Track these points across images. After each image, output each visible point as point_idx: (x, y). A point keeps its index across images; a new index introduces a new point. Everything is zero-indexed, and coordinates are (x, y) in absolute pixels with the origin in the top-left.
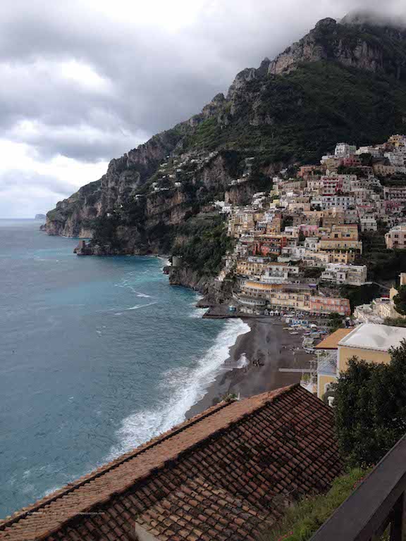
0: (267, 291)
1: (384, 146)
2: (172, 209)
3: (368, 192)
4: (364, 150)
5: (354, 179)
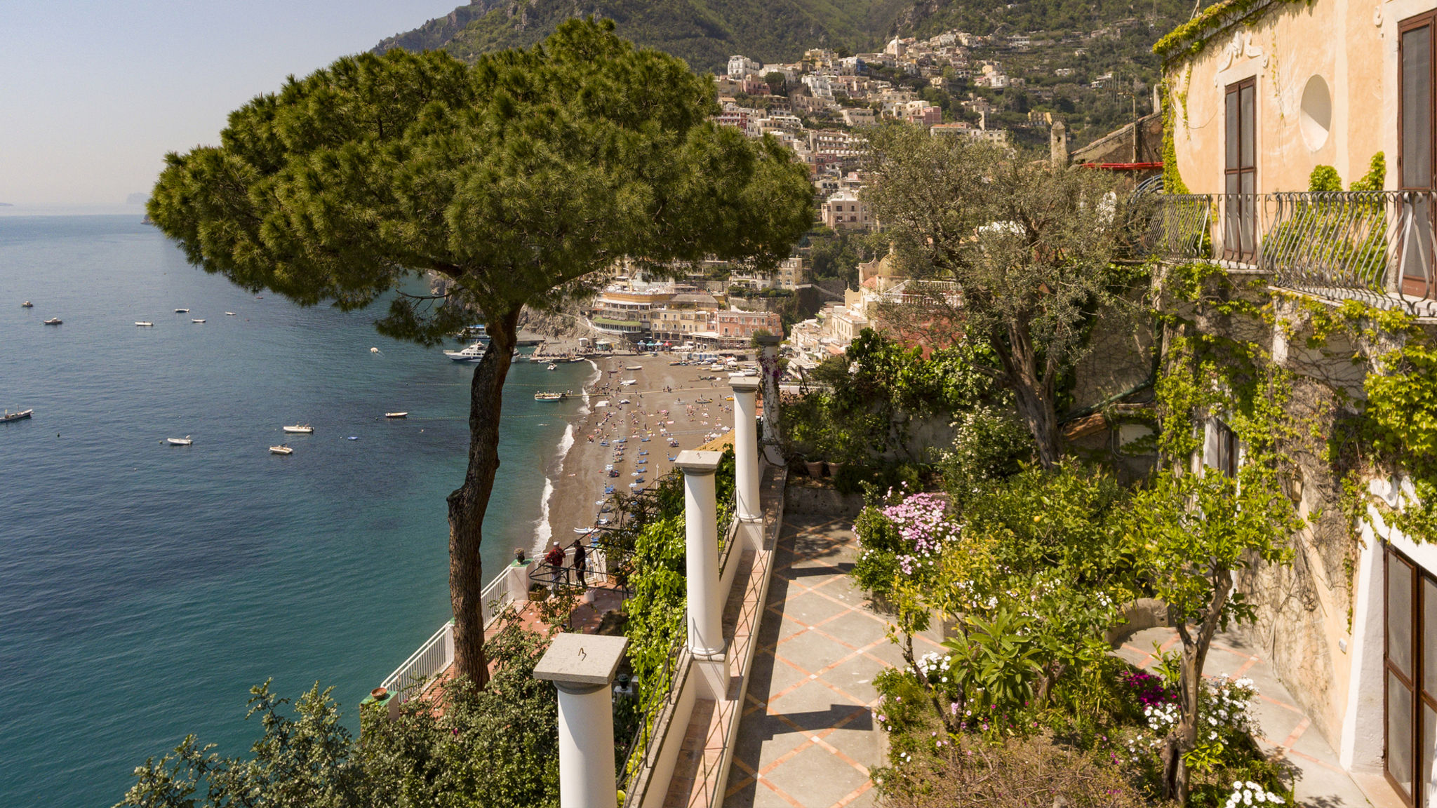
0: (643, 307)
1: (799, 66)
3: (787, 135)
4: (774, 69)
5: (762, 117)
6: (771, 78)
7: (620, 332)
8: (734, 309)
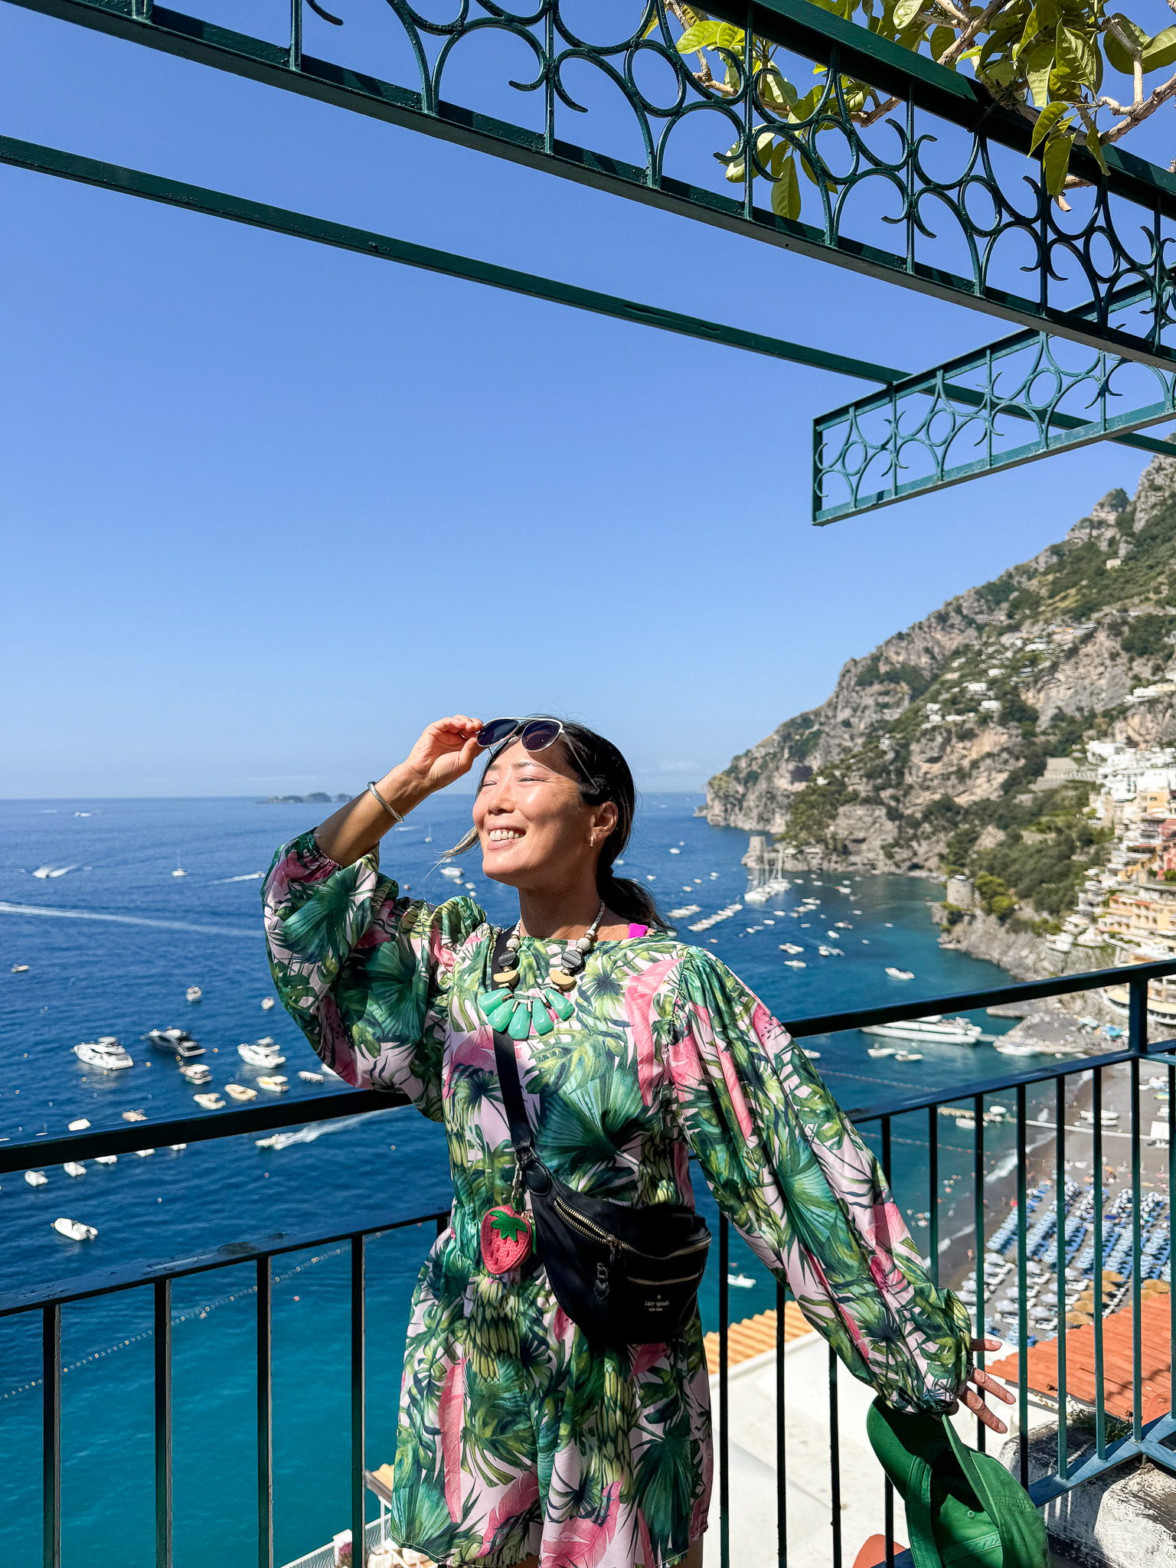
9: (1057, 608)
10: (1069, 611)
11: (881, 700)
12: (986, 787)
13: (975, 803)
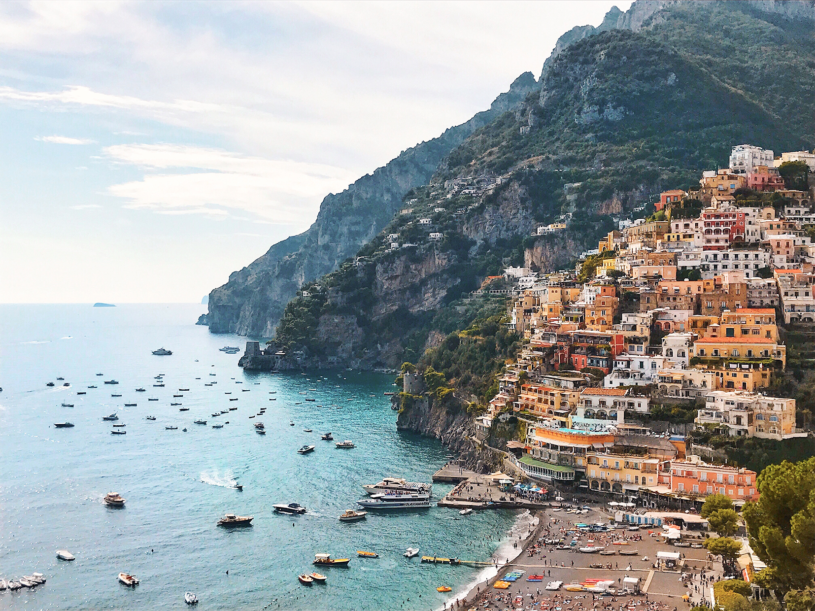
0: (578, 450)
2: (423, 282)
3: (799, 241)
4: (792, 157)
5: (769, 218)
6: (787, 170)
7: (549, 478)
8: (695, 459)
9: (484, 161)
10: (494, 164)
11: (353, 229)
12: (430, 300)
13: (423, 312)
